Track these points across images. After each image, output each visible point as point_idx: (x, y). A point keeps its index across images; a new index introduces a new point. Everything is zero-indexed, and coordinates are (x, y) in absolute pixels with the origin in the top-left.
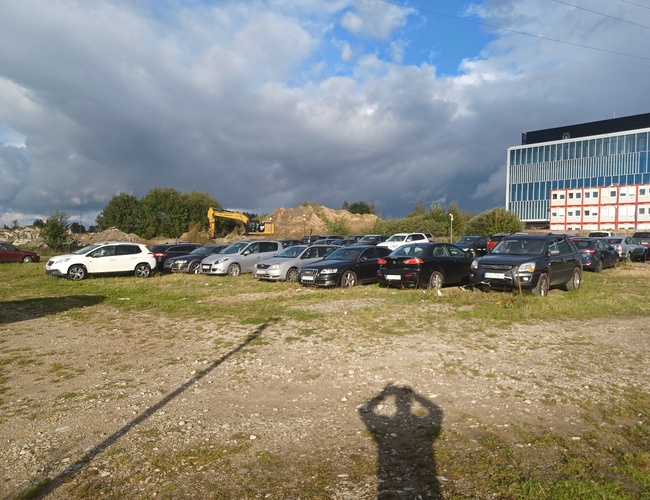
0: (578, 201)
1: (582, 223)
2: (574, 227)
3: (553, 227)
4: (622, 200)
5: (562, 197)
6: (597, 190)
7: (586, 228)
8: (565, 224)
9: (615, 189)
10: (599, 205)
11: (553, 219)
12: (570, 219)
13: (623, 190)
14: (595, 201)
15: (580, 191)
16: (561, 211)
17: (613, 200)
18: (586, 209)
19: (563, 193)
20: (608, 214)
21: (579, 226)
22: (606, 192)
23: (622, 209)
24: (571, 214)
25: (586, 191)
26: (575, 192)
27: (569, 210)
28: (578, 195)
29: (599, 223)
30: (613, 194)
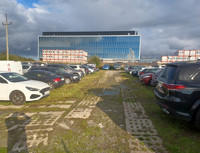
0: (49, 53)
1: (51, 59)
2: (49, 60)
3: (43, 60)
4: (59, 54)
5: (45, 52)
6: (54, 51)
7: (52, 61)
8: (46, 59)
9: (58, 51)
10: (54, 55)
11: (43, 58)
12: (48, 58)
13: (60, 51)
14: (53, 53)
15: (50, 51)
16: (45, 56)
17: (57, 54)
18: (51, 55)
19: (46, 51)
20: (56, 57)
21: (50, 60)
22: (56, 51)
23: (60, 56)
24: (48, 56)
25: (51, 51)
26: (49, 51)
27: (47, 55)
28: (49, 52)
29: (54, 59)
30: (57, 52)
